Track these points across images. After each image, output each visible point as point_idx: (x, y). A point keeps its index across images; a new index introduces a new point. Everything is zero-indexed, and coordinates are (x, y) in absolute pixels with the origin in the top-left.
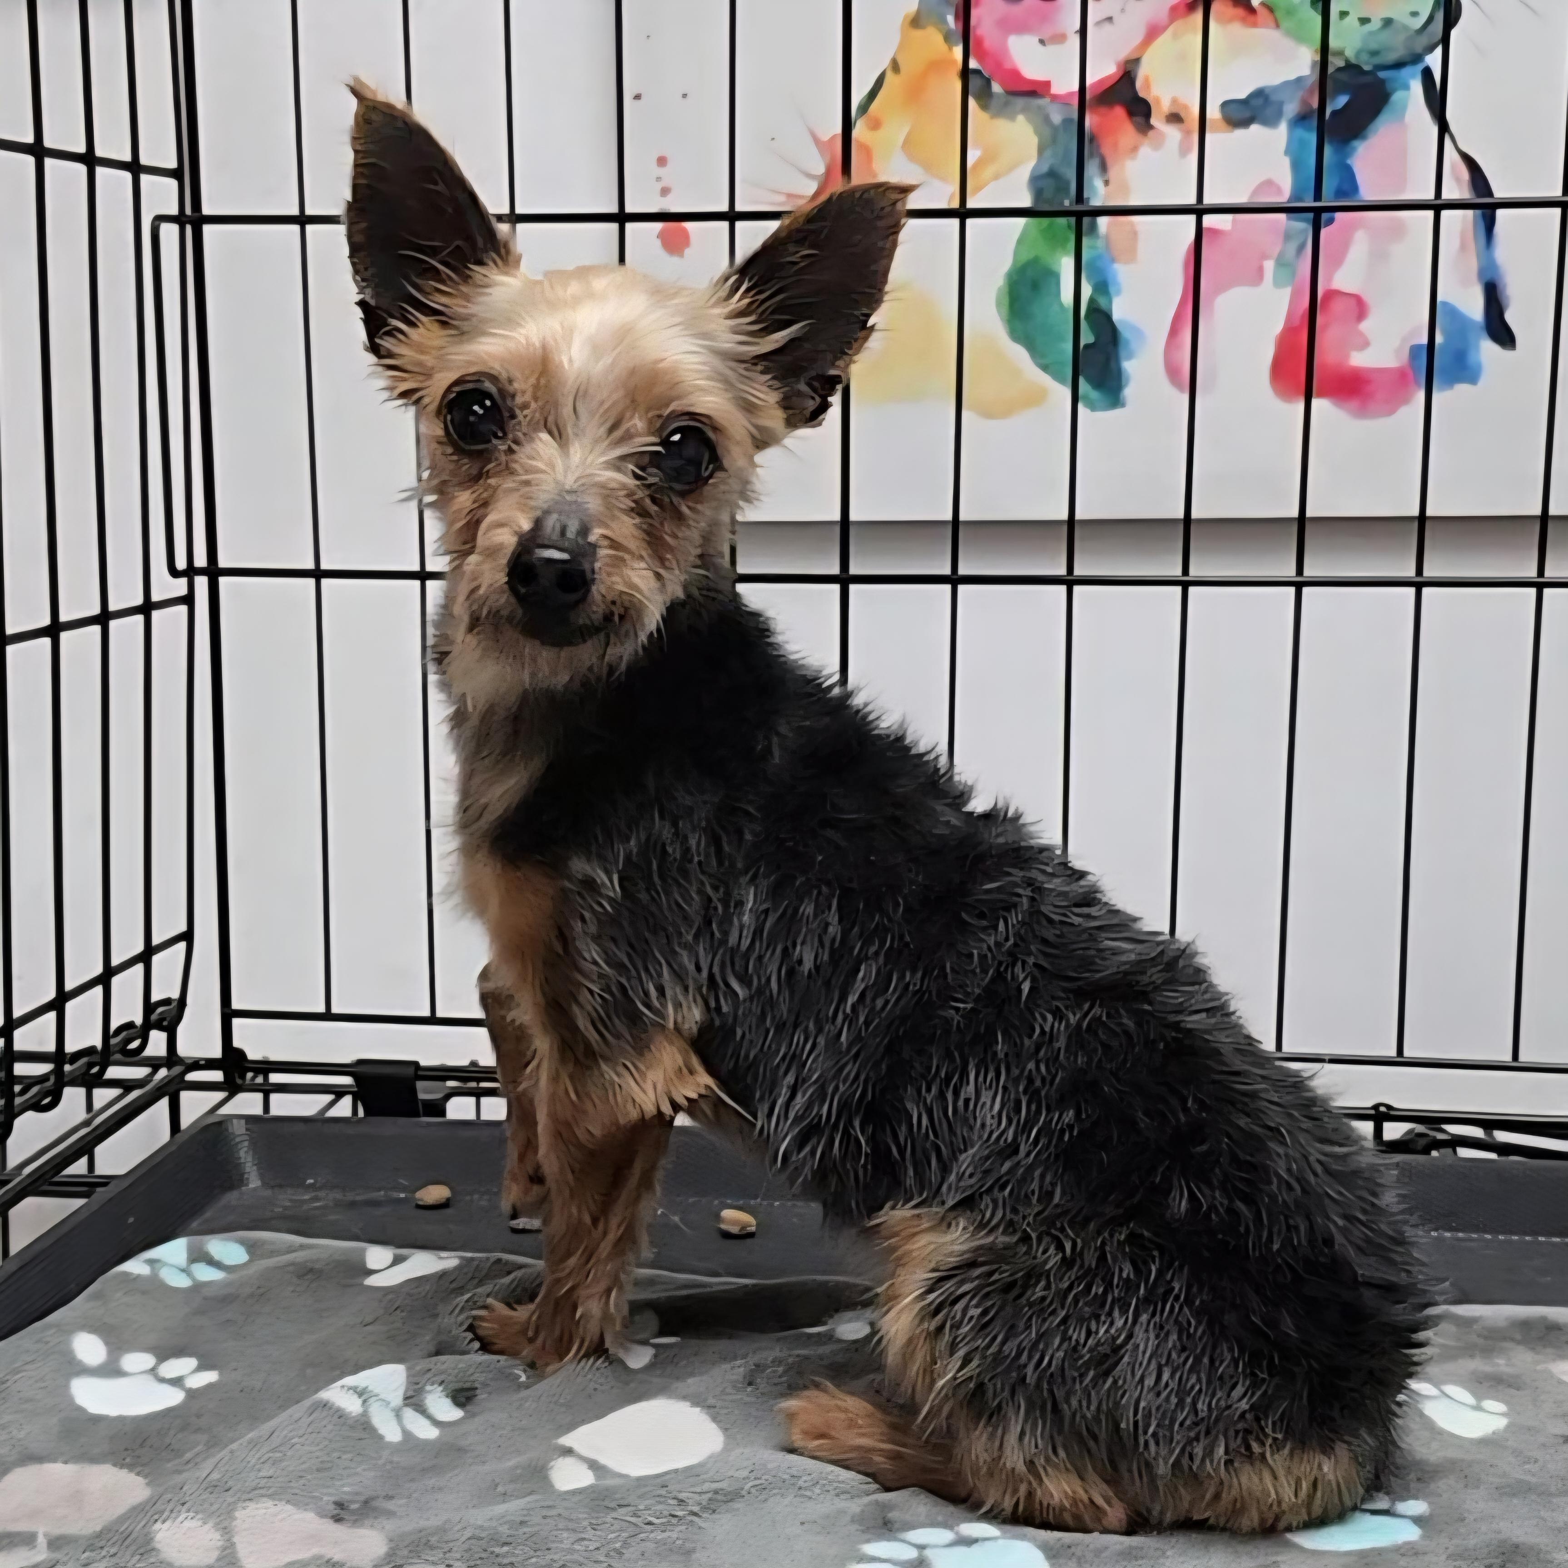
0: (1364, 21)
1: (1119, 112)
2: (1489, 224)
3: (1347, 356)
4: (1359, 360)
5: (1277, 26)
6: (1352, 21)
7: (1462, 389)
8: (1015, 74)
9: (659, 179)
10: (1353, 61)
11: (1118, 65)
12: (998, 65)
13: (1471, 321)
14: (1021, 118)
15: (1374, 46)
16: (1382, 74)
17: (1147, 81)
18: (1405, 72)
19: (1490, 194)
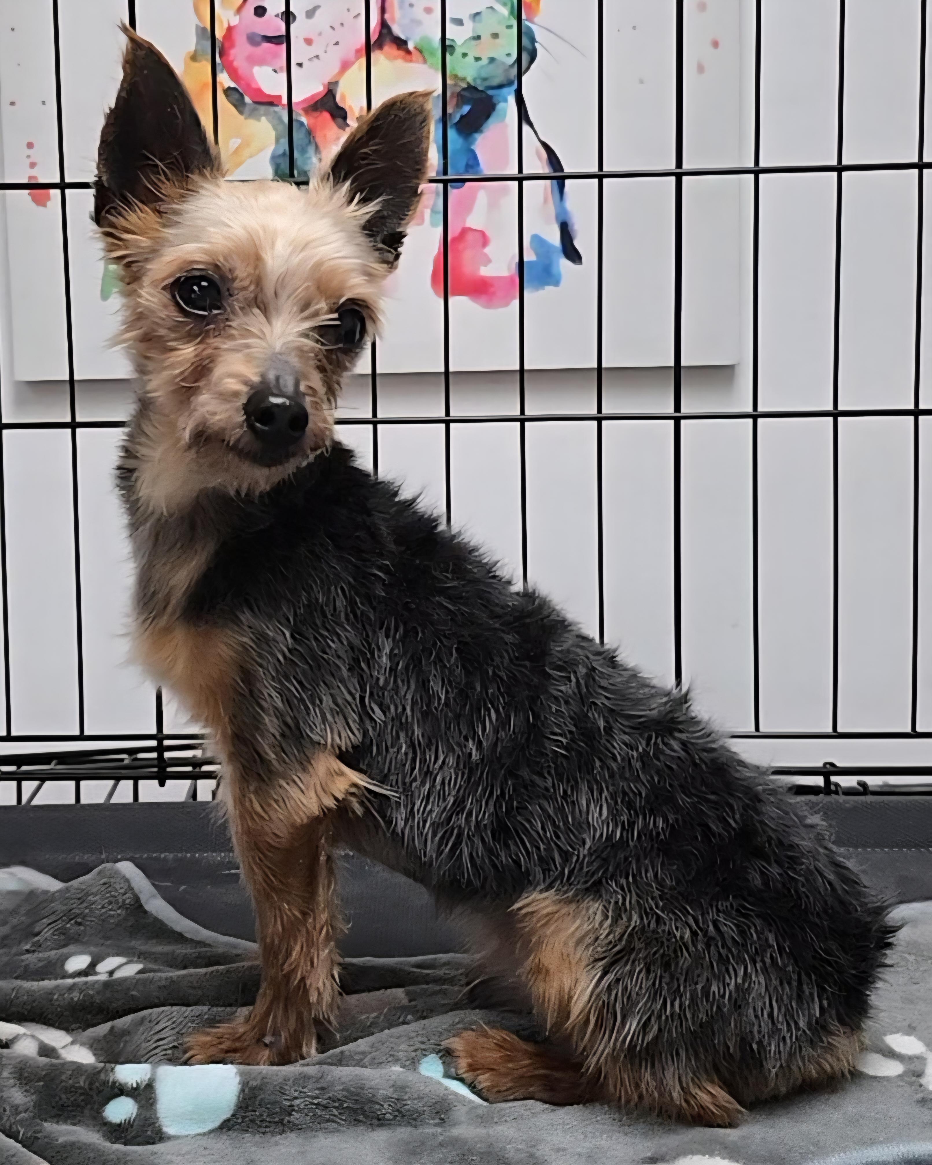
0: (477, 59)
1: (327, 115)
2: (561, 188)
3: (479, 269)
4: (485, 271)
5: (425, 61)
6: (470, 59)
7: (549, 289)
8: (259, 91)
9: (28, 157)
10: (472, 84)
11: (324, 85)
12: (248, 85)
13: (553, 246)
14: (263, 119)
15: (484, 74)
16: (490, 92)
17: (343, 97)
18: (505, 90)
19: (562, 170)
